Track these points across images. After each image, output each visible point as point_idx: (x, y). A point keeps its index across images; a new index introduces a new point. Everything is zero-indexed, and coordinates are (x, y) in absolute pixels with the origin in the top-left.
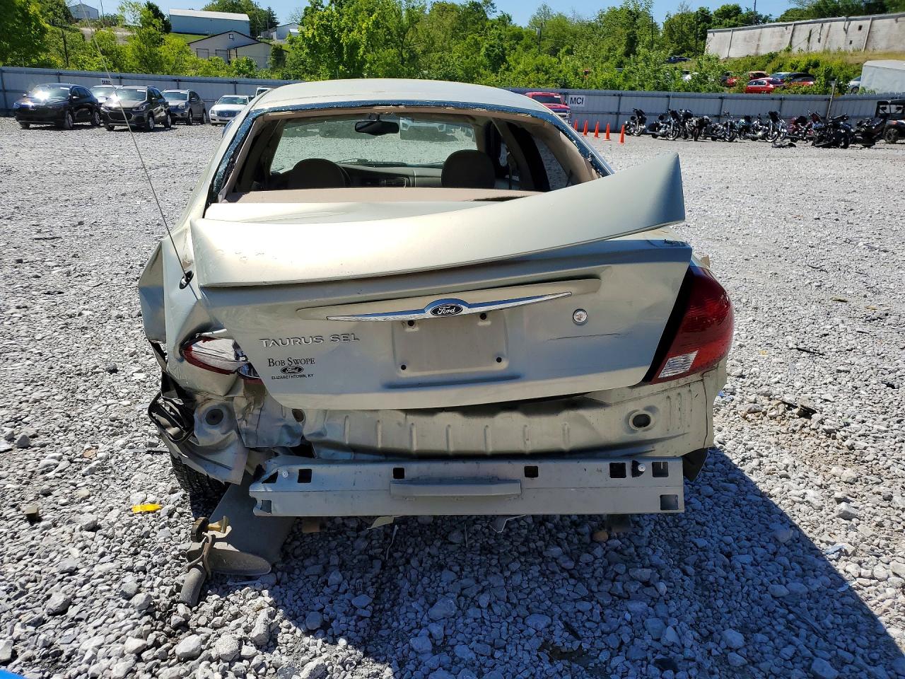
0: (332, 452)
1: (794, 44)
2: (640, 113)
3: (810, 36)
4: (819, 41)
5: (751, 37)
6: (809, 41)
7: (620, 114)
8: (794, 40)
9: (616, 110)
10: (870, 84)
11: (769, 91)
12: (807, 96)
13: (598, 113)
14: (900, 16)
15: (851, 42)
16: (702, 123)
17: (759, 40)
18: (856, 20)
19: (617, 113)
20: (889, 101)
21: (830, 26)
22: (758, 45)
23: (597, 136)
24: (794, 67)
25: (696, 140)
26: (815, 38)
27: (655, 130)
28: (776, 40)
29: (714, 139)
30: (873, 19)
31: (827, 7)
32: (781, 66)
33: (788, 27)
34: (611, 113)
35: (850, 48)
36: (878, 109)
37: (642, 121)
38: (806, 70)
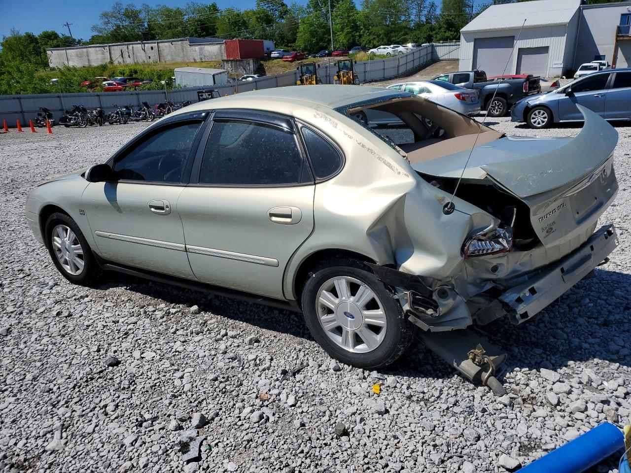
0: (515, 280)
1: (114, 59)
2: (45, 110)
3: (122, 53)
4: (129, 57)
5: (81, 54)
6: (123, 57)
7: (24, 112)
8: (113, 56)
9: (20, 110)
10: (182, 82)
11: (120, 90)
12: (152, 91)
13: (9, 113)
14: (173, 41)
15: (149, 57)
16: (101, 114)
17: (88, 56)
18: (148, 43)
19: (21, 112)
20: (204, 91)
21: (133, 47)
22: (88, 59)
23: (20, 130)
24: (122, 74)
25: (101, 125)
26: (126, 55)
27: (66, 122)
28: (100, 56)
29: (111, 124)
30: (158, 43)
31: (119, 35)
32: (113, 73)
33: (105, 48)
34: (16, 113)
35: (151, 61)
36: (199, 96)
37: (50, 116)
38: (131, 75)
